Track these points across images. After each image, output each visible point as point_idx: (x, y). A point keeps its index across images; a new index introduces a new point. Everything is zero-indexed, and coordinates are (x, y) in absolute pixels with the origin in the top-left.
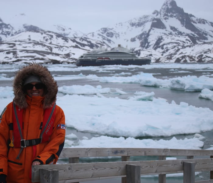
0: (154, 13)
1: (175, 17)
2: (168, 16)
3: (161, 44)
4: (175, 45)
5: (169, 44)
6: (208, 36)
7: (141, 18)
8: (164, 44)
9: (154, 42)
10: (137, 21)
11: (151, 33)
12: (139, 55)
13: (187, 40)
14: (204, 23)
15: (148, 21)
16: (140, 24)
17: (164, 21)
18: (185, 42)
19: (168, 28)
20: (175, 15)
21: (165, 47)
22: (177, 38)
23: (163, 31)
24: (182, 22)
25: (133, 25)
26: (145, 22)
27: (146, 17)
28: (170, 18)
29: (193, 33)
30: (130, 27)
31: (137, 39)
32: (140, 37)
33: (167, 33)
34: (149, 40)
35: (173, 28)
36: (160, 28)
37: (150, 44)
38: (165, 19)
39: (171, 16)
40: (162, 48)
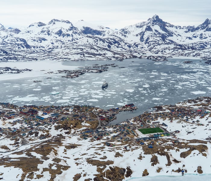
0: (149, 20)
1: (157, 24)
2: (154, 24)
3: (148, 41)
4: (154, 42)
5: (151, 41)
6: (173, 34)
7: (142, 23)
8: (149, 42)
9: (146, 39)
10: (140, 25)
11: (145, 33)
12: (137, 47)
13: (160, 39)
14: (172, 27)
15: (145, 25)
16: (141, 27)
17: (152, 27)
18: (159, 41)
19: (154, 31)
20: (157, 23)
21: (150, 43)
22: (156, 38)
23: (151, 32)
24: (161, 27)
25: (137, 27)
26: (143, 25)
27: (144, 23)
28: (155, 25)
29: (166, 33)
30: (136, 28)
31: (139, 35)
32: (140, 34)
33: (153, 33)
34: (144, 37)
35: (156, 31)
36: (150, 31)
37: (144, 40)
38: (153, 25)
39: (156, 24)
40: (148, 44)
